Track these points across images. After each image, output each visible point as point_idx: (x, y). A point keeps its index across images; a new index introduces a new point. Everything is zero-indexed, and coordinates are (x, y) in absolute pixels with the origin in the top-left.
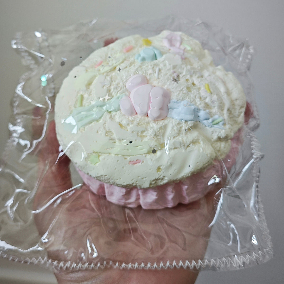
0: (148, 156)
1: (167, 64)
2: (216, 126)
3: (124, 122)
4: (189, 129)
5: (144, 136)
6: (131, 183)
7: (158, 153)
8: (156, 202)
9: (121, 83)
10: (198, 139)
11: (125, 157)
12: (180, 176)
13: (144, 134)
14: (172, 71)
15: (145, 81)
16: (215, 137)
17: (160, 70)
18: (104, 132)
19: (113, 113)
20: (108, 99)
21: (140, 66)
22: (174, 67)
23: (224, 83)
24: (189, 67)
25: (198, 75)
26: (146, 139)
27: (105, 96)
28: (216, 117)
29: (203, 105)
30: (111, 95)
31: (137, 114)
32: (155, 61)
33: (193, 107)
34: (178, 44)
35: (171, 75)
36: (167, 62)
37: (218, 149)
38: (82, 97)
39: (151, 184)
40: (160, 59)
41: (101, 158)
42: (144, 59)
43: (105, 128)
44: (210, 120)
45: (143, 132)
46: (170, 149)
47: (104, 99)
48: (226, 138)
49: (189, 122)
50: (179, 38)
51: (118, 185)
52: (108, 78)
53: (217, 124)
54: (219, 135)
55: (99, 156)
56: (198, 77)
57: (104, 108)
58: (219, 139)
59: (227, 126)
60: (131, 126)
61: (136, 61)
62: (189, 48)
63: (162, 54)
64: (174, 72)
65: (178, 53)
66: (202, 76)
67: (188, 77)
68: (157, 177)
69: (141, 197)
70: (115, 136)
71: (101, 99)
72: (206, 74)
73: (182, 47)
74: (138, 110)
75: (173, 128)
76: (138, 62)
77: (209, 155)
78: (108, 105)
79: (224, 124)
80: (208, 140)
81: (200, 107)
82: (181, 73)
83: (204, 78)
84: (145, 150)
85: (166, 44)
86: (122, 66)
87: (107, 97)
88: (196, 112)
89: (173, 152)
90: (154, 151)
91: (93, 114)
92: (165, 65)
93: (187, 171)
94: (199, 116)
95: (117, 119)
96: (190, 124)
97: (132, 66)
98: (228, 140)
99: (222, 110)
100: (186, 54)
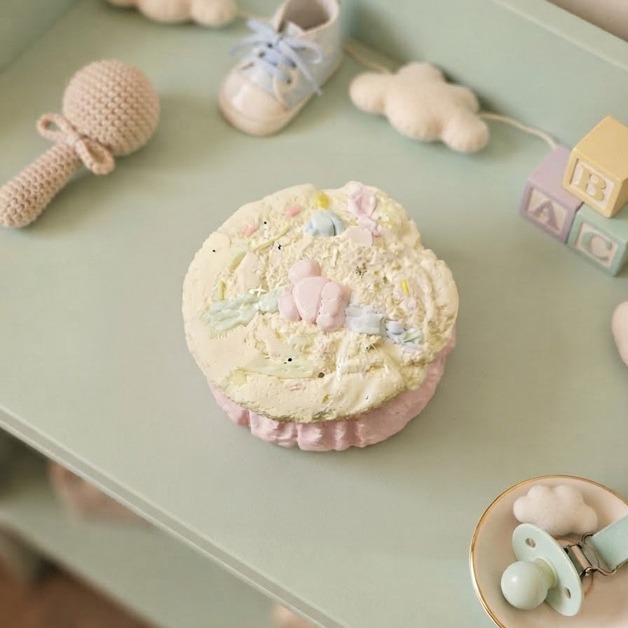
0: (313, 382)
1: (350, 246)
2: (409, 344)
3: (282, 331)
4: (371, 348)
5: (308, 353)
6: (287, 415)
7: (327, 378)
8: (320, 442)
9: (281, 268)
10: (383, 362)
11: (282, 380)
12: (352, 412)
13: (308, 350)
14: (356, 257)
15: (317, 270)
16: (407, 360)
17: (338, 253)
18: (254, 341)
19: (268, 316)
20: (262, 293)
21: (311, 245)
22: (360, 251)
23: (430, 280)
24: (381, 251)
25: (394, 265)
26: (310, 358)
27: (257, 288)
28: (411, 331)
29: (395, 312)
30: (265, 287)
31: (301, 319)
32: (333, 239)
33: (380, 316)
34: (370, 210)
35: (354, 263)
36: (350, 241)
37: (408, 376)
38: (224, 285)
39: (314, 419)
40: (340, 235)
41: (249, 378)
42: (316, 234)
43: (254, 336)
44: (403, 336)
45: (307, 346)
46: (343, 374)
47: (256, 293)
48: (422, 363)
49: (372, 338)
50: (372, 200)
51: (268, 416)
52: (263, 259)
53: (412, 341)
54: (413, 358)
55: (246, 376)
56: (394, 269)
57: (256, 306)
58: (412, 363)
59: (426, 345)
60: (292, 336)
61: (305, 234)
62: (386, 219)
63: (344, 225)
64: (360, 259)
65: (368, 227)
66: (399, 268)
67: (379, 267)
68: (323, 409)
69: (299, 434)
70: (268, 349)
71: (252, 292)
72: (406, 263)
73: (375, 216)
74: (303, 313)
75: (349, 343)
76: (308, 238)
77: (395, 386)
78: (260, 303)
79: (421, 342)
80: (396, 363)
81: (391, 316)
82: (368, 261)
83: (401, 271)
84: (310, 372)
85: (351, 207)
86: (283, 241)
87: (260, 290)
88: (383, 322)
89: (346, 378)
90: (321, 375)
91: (239, 315)
92: (346, 246)
93: (363, 405)
94: (387, 330)
95: (274, 324)
96: (373, 340)
97: (299, 242)
98: (424, 364)
99: (421, 321)
100: (380, 228)
